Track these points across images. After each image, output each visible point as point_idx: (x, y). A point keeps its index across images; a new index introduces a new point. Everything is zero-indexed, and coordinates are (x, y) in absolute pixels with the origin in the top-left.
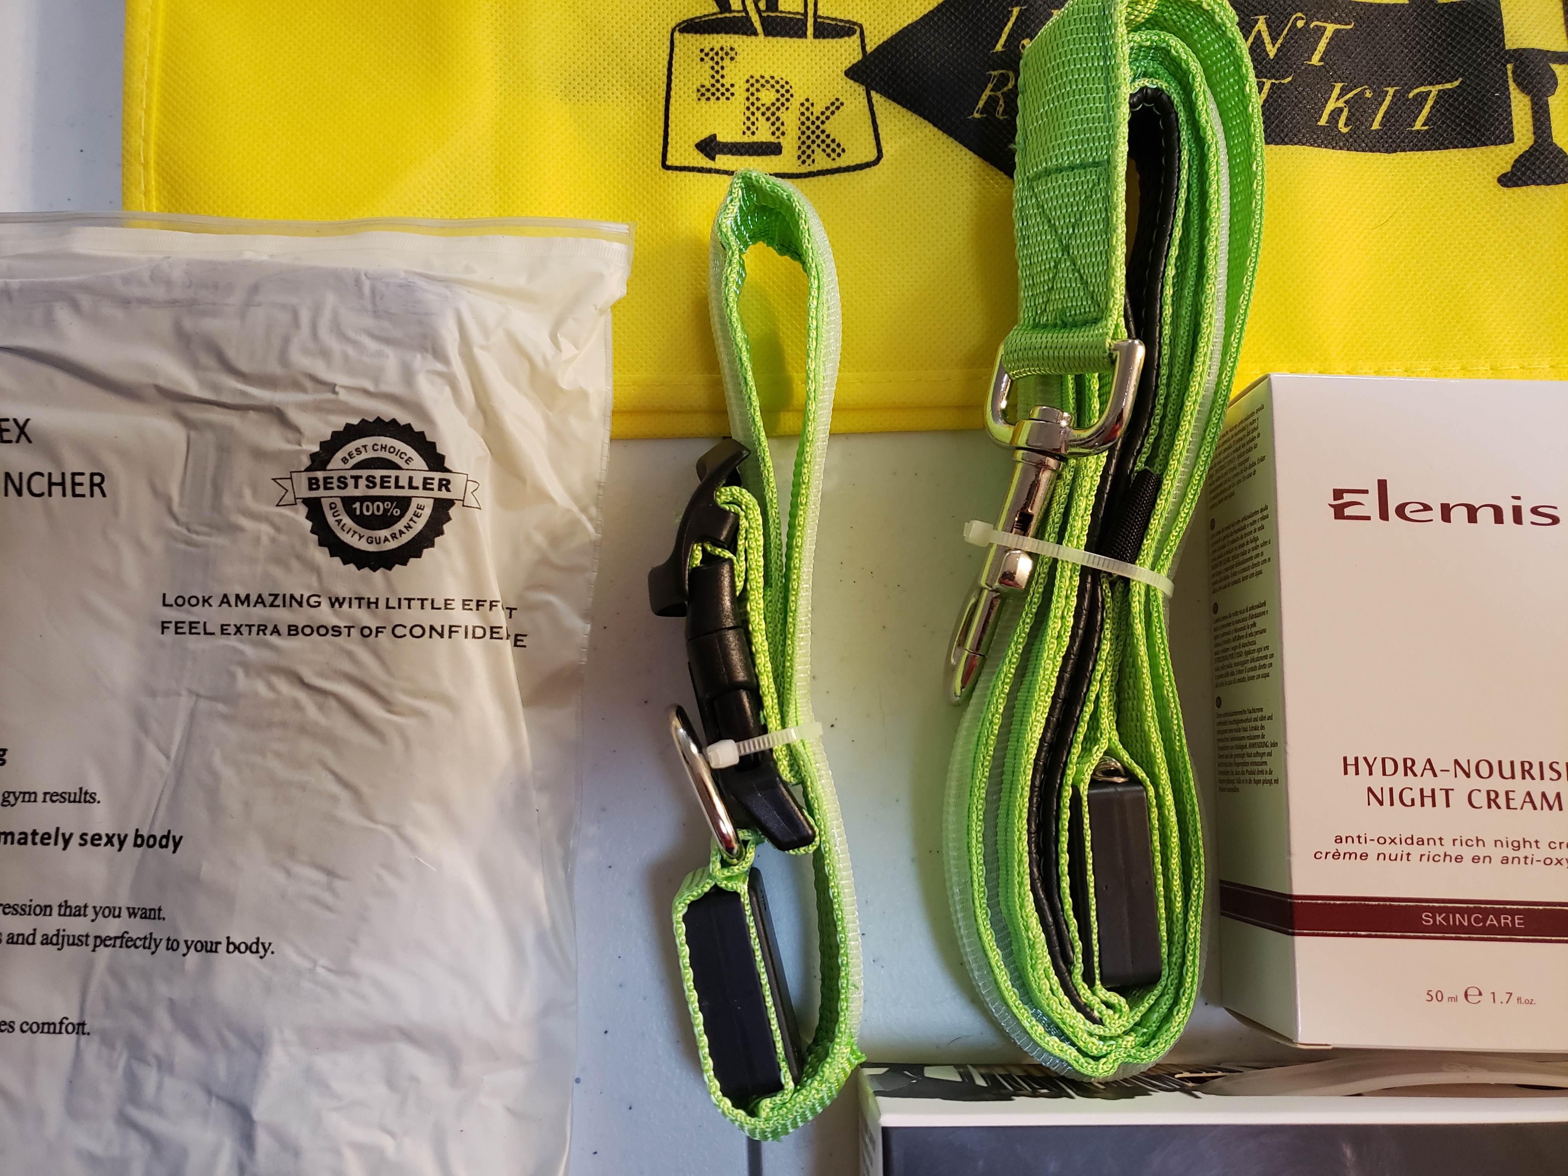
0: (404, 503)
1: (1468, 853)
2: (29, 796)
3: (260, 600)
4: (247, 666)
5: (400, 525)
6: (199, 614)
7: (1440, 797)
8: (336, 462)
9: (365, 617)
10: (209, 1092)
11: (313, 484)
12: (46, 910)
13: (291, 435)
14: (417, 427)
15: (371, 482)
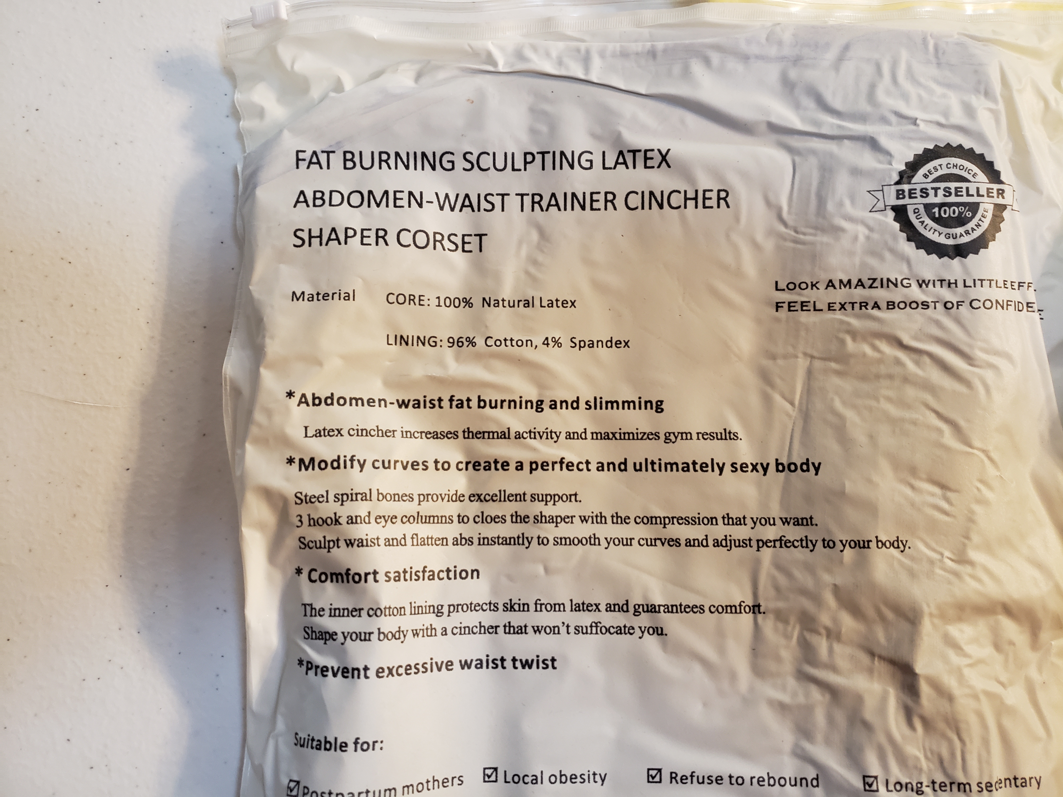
0: (974, 207)
2: (686, 436)
3: (860, 283)
4: (854, 334)
5: (972, 224)
6: (809, 295)
8: (919, 177)
9: (946, 294)
10: (872, 654)
11: (900, 194)
12: (712, 520)
13: (881, 157)
14: (978, 151)
15: (948, 192)
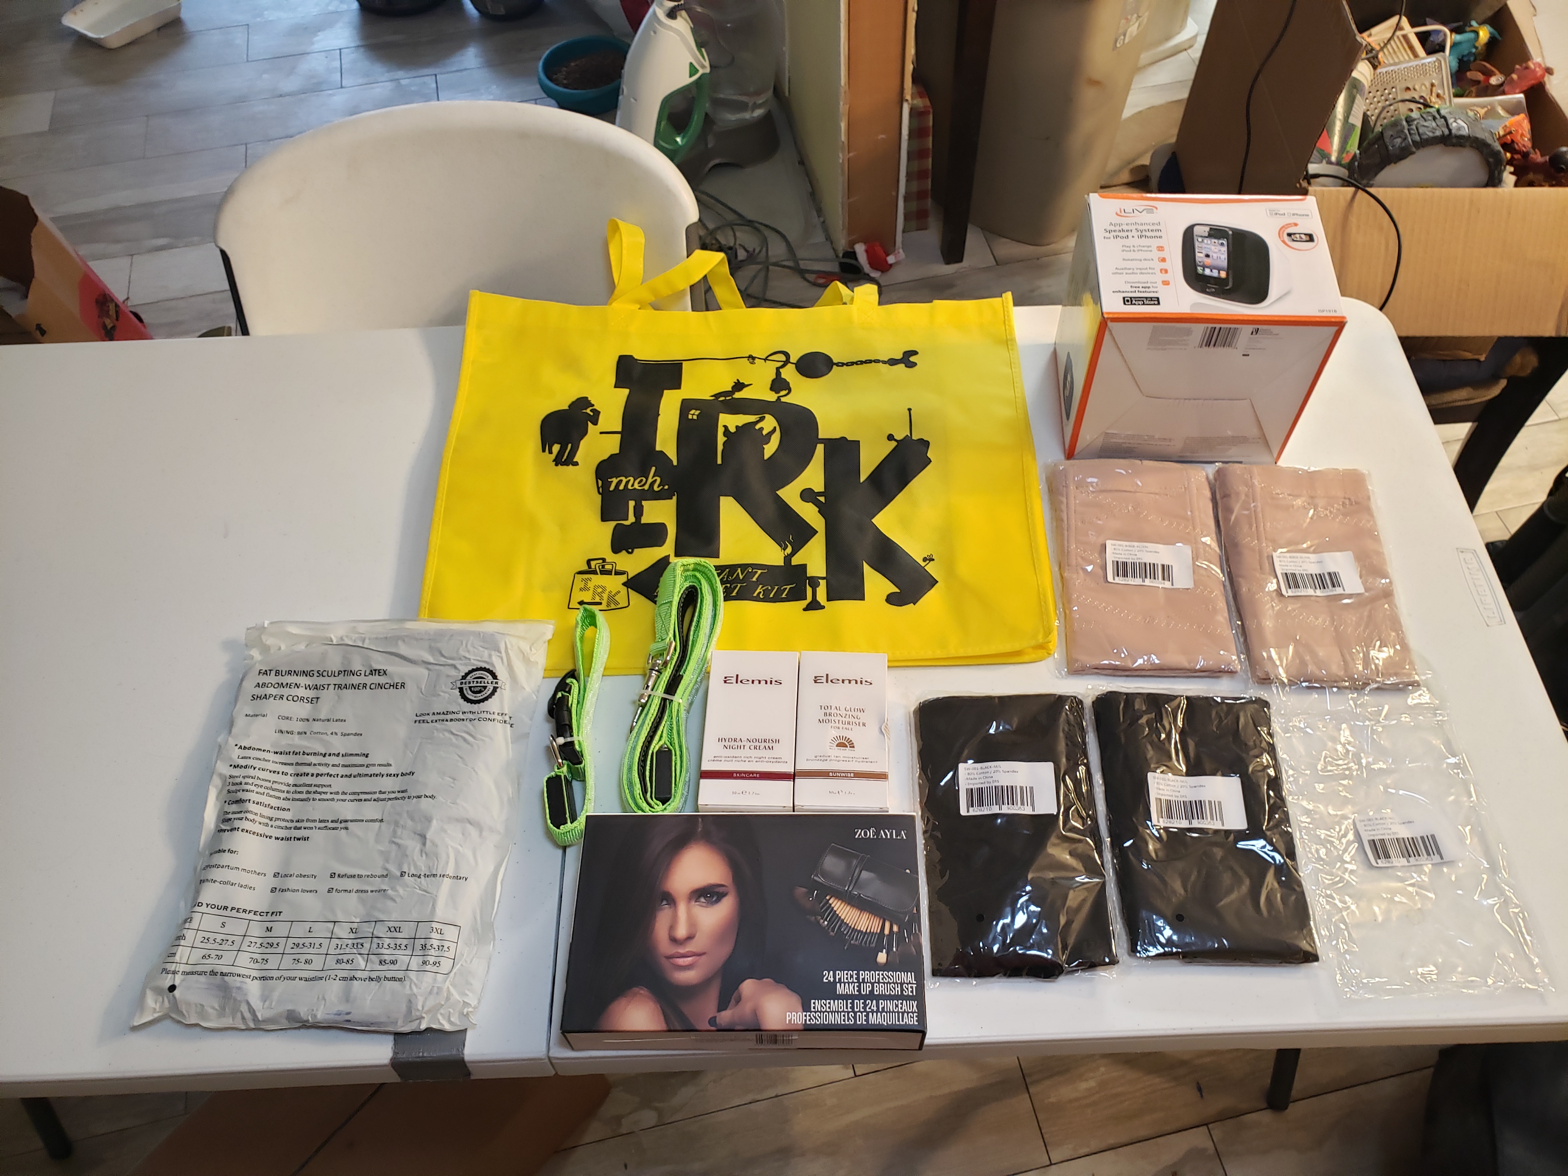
0: (485, 687)
1: (747, 760)
2: (374, 765)
3: (444, 713)
4: (437, 730)
5: (484, 693)
6: (426, 718)
7: (742, 747)
8: (468, 678)
9: (471, 716)
10: (415, 833)
11: (462, 683)
12: (375, 793)
13: (457, 671)
14: (491, 669)
15: (477, 682)
